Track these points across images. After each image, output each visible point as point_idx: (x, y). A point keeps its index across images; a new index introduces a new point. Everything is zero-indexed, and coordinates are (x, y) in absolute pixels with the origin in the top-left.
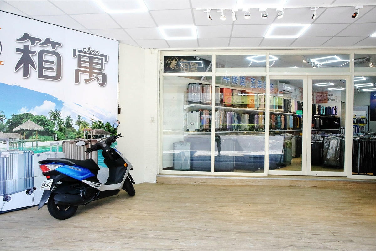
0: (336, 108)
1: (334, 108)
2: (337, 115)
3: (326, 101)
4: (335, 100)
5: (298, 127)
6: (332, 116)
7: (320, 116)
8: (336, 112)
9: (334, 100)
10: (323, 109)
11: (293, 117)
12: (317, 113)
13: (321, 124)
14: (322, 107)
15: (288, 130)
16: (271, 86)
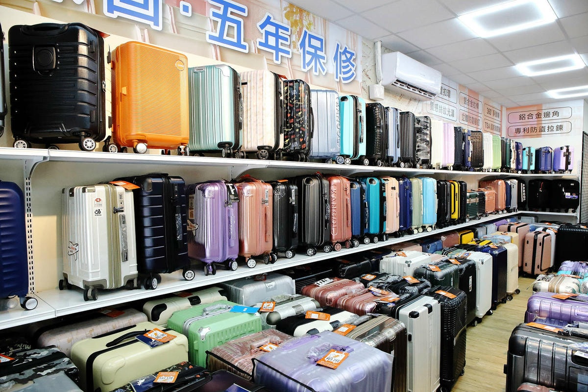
0: (568, 150)
1: (565, 150)
2: (571, 171)
3: (536, 131)
4: (565, 129)
5: (455, 216)
6: (553, 174)
7: (520, 174)
8: (568, 163)
9: (560, 128)
10: (530, 155)
11: (438, 182)
12: (513, 166)
13: (523, 198)
14: (527, 150)
15: (417, 235)
16: (343, 58)
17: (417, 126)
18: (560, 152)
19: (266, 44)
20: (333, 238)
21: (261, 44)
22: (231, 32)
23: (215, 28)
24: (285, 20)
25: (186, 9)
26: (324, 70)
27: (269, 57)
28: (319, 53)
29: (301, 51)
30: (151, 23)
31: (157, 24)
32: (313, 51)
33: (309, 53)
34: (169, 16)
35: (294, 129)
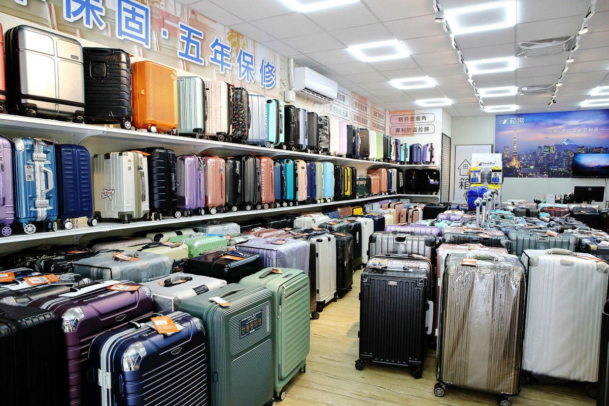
0: (431, 146)
1: (429, 147)
2: (434, 162)
3: (411, 131)
4: (431, 130)
5: (348, 193)
6: (423, 165)
7: (398, 165)
8: (432, 157)
9: (427, 129)
10: (406, 150)
11: (335, 166)
12: (393, 158)
13: (401, 184)
14: (404, 145)
16: (267, 70)
17: (319, 123)
18: (426, 148)
19: (215, 59)
20: (263, 200)
21: (212, 59)
22: (193, 51)
23: (183, 47)
24: (228, 42)
25: (165, 33)
26: (253, 79)
27: (217, 69)
28: (250, 66)
29: (238, 65)
30: (144, 43)
31: (147, 44)
32: (246, 64)
33: (243, 66)
34: (155, 39)
35: (238, 122)
